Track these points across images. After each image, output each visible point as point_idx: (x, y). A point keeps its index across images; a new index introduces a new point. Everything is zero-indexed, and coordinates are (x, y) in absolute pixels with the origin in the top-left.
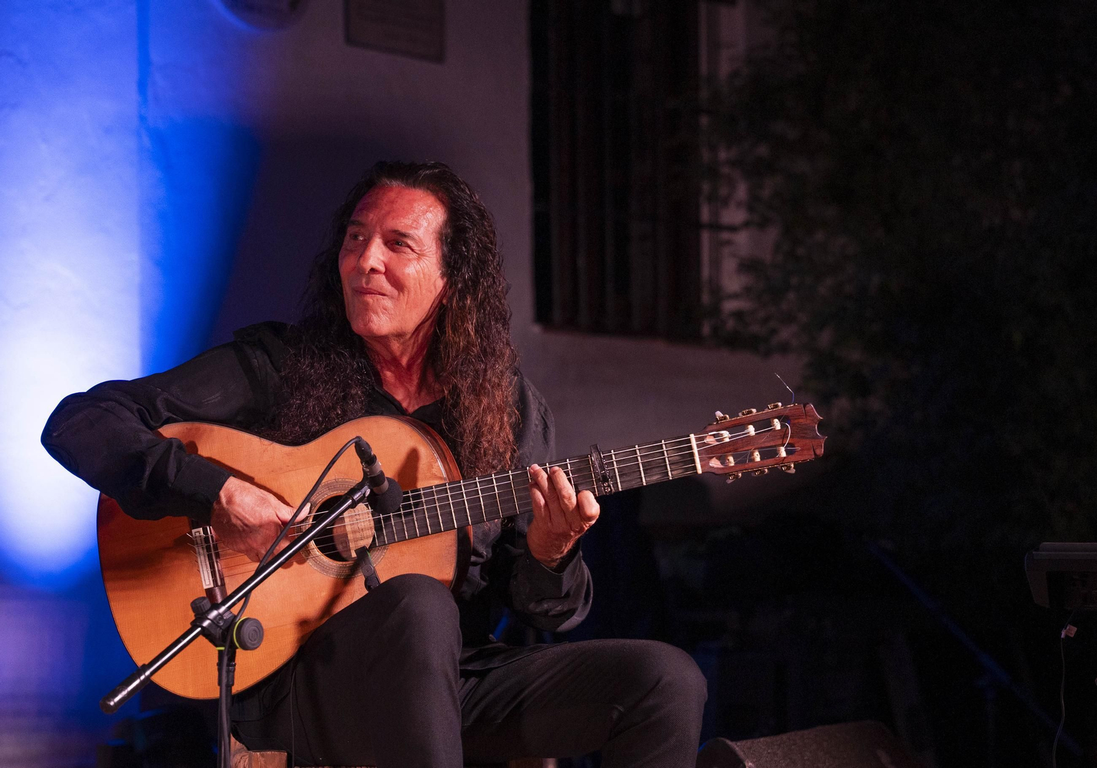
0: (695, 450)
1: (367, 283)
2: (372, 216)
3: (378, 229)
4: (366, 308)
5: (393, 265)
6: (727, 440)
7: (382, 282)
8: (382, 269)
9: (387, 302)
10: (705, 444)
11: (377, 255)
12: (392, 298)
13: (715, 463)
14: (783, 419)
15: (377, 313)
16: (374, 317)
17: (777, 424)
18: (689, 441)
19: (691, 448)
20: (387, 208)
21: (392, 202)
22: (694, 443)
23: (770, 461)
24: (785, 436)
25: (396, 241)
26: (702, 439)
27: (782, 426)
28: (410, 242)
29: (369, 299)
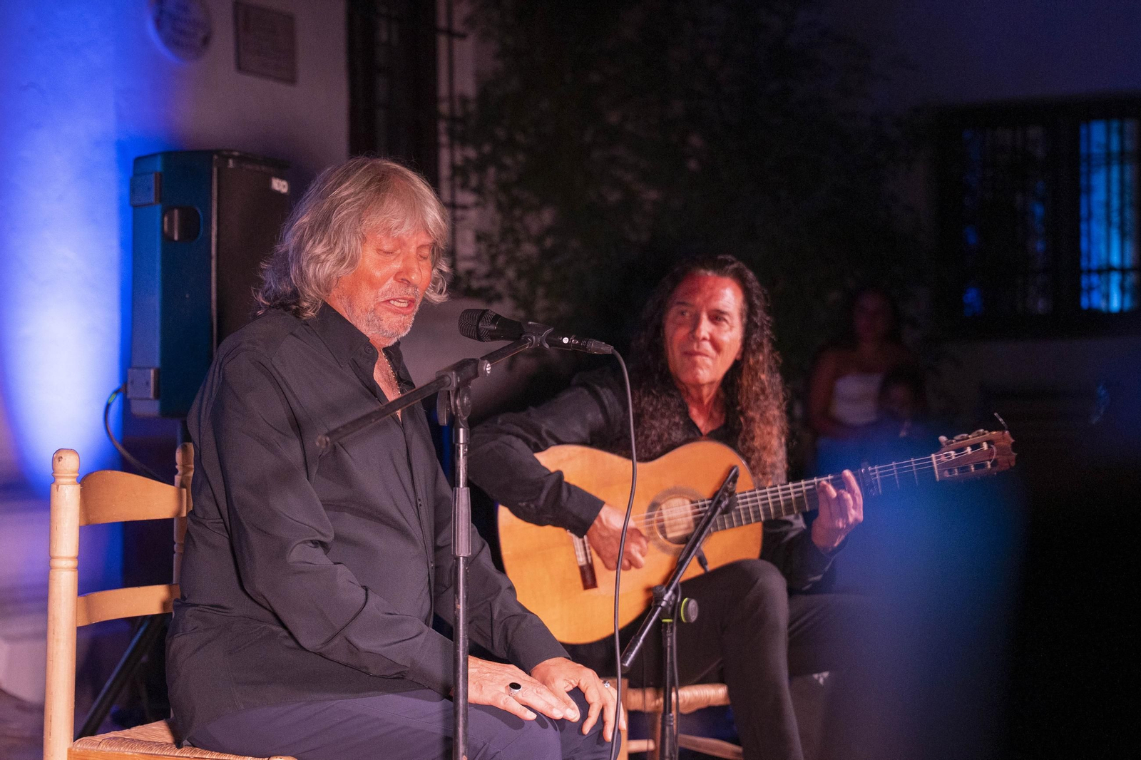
0: (935, 465)
1: (698, 347)
2: (699, 299)
3: (705, 309)
4: (695, 365)
5: (716, 335)
6: (954, 458)
7: (707, 346)
8: (708, 337)
9: (709, 361)
10: (940, 461)
11: (706, 328)
12: (712, 358)
13: (947, 474)
14: (990, 442)
15: (702, 369)
16: (701, 372)
17: (985, 446)
18: (931, 459)
19: (932, 464)
20: (708, 293)
21: (712, 288)
22: (934, 461)
23: (981, 471)
24: (991, 454)
25: (717, 317)
26: (939, 457)
27: (989, 447)
28: (727, 317)
29: (699, 359)
